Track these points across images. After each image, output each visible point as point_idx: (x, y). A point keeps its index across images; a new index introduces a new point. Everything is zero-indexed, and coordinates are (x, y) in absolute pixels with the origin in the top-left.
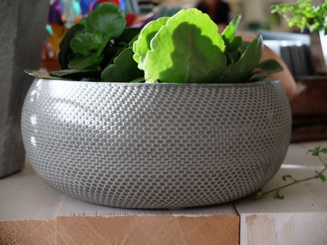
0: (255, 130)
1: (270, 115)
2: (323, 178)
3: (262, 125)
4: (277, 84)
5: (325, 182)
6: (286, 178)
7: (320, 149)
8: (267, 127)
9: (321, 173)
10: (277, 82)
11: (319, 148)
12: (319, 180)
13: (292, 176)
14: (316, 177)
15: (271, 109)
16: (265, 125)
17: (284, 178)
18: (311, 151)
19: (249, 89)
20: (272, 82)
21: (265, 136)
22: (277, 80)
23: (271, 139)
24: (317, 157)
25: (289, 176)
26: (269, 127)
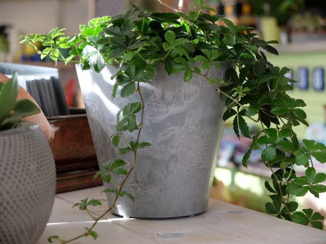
0: (17, 187)
1: (33, 167)
2: (94, 235)
3: (25, 180)
4: (37, 130)
5: (97, 239)
6: (52, 240)
7: (88, 202)
8: (31, 181)
9: (91, 229)
10: (36, 127)
11: (86, 200)
12: (90, 237)
13: (59, 236)
14: (86, 235)
15: (34, 160)
16: (28, 180)
17: (50, 240)
18: (78, 204)
19: (7, 138)
20: (32, 128)
21: (29, 193)
22: (36, 125)
23: (36, 196)
24: (85, 211)
25: (56, 237)
26: (33, 182)
